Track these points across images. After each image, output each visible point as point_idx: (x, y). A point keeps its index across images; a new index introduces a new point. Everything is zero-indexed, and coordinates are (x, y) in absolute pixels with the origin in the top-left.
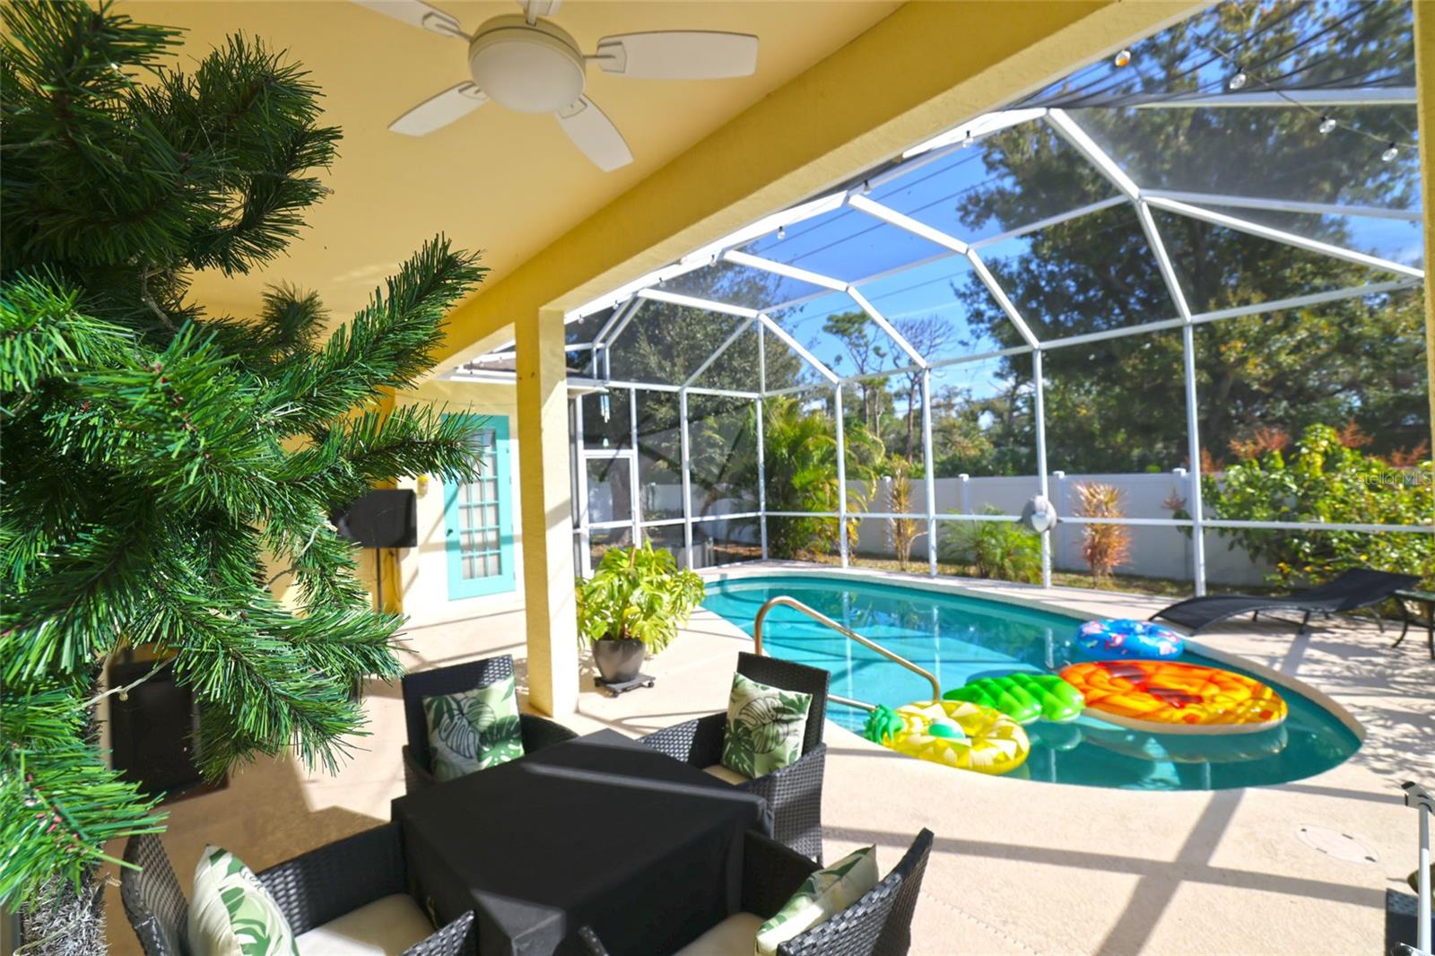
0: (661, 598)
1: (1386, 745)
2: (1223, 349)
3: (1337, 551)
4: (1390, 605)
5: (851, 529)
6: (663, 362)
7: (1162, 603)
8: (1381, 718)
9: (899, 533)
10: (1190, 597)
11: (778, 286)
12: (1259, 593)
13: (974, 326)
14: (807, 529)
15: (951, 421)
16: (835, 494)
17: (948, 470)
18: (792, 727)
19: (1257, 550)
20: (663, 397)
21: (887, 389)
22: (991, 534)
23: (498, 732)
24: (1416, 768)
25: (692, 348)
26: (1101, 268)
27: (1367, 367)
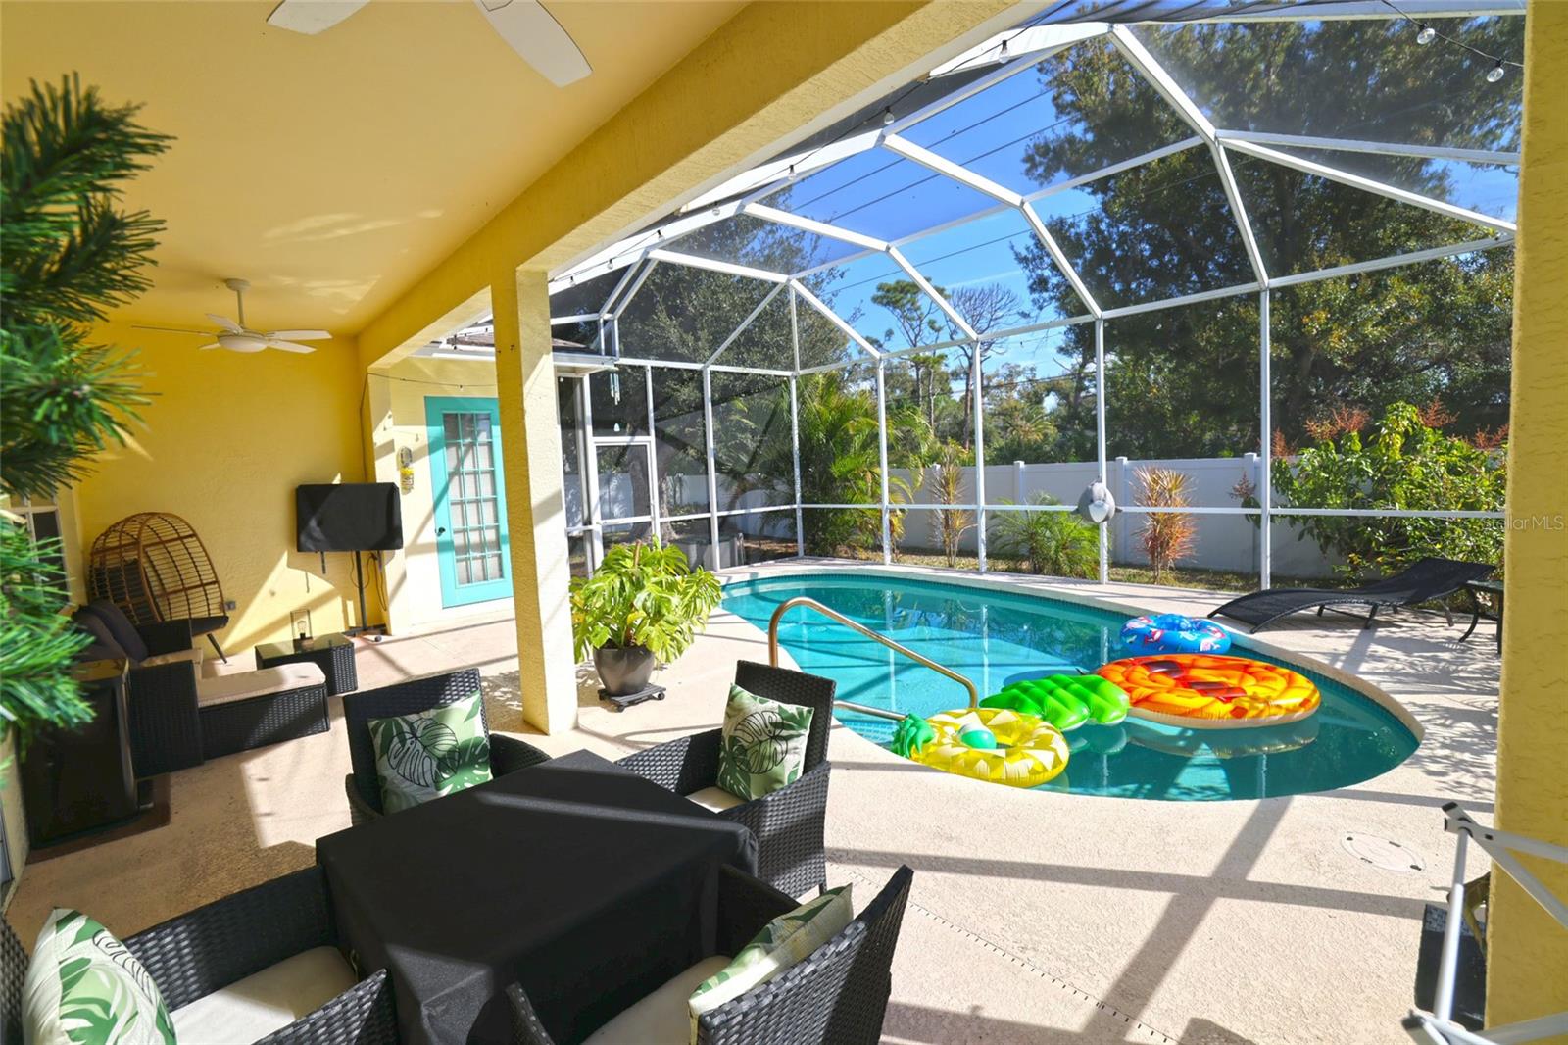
0: (669, 600)
1: (1444, 746)
2: (1306, 320)
3: (1411, 540)
4: (1462, 597)
5: (895, 521)
6: (685, 336)
7: (1223, 598)
8: (1442, 717)
9: (947, 526)
10: (1255, 591)
11: (816, 248)
12: (1328, 585)
13: (1036, 296)
14: (848, 521)
15: (1013, 404)
16: (877, 483)
17: (1003, 456)
18: (792, 744)
19: (1328, 539)
20: (685, 376)
21: (943, 368)
22: (1045, 525)
23: (460, 757)
24: (1472, 768)
25: (717, 319)
26: (1178, 228)
27: (1457, 340)
